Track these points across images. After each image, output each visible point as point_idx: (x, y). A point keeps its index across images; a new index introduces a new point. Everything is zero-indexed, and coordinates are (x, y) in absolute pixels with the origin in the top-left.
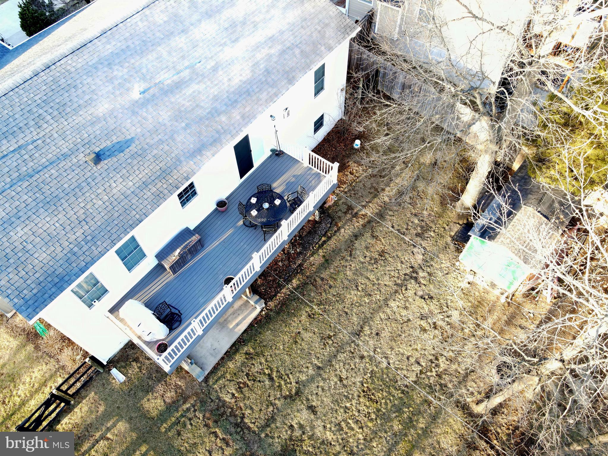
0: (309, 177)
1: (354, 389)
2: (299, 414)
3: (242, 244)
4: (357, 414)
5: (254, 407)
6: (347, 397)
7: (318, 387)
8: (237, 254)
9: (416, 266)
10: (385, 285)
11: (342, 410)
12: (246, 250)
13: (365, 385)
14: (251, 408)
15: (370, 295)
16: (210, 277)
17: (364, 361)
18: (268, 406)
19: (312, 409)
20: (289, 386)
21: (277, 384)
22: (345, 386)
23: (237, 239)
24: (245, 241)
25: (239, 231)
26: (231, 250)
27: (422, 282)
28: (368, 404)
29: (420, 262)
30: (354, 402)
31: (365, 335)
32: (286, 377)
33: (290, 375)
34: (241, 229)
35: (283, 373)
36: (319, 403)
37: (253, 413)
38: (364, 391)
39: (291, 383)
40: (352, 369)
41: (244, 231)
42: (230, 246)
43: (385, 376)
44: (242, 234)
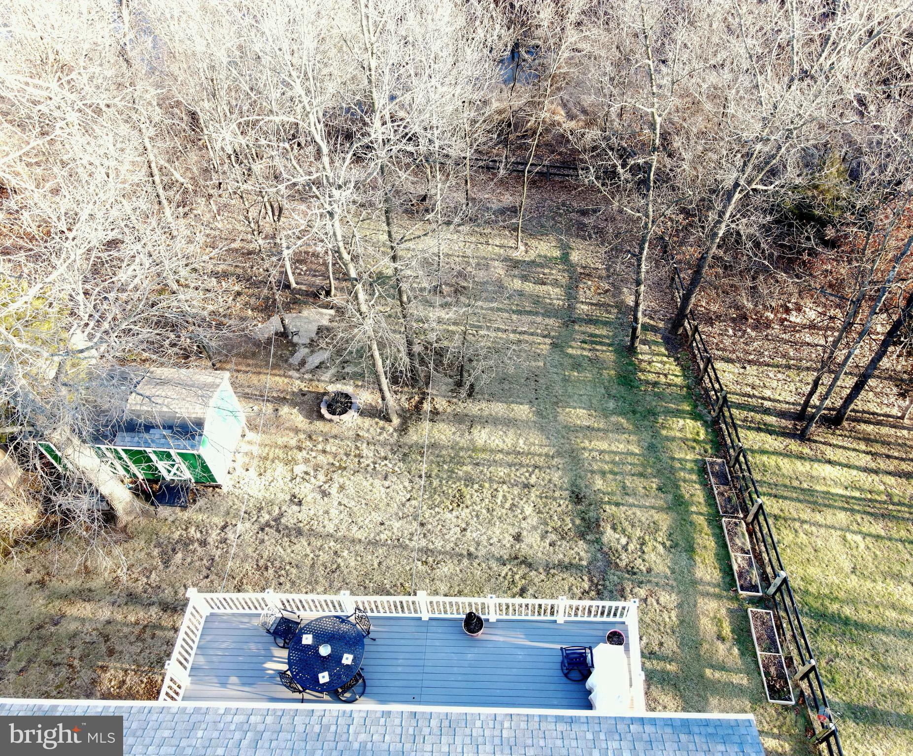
0: (215, 659)
1: (463, 514)
2: (534, 545)
3: (400, 669)
4: (487, 500)
5: (567, 588)
6: (477, 516)
7: (491, 545)
8: (421, 663)
9: (256, 526)
10: (309, 544)
11: (495, 513)
12: (407, 656)
13: (451, 507)
14: (570, 589)
15: (336, 553)
16: (480, 671)
17: (424, 521)
18: (553, 576)
19: (518, 538)
20: (515, 570)
21: (523, 581)
22: (467, 524)
23: (398, 683)
24: (393, 669)
25: (381, 690)
26: (420, 677)
27: (277, 512)
28: (468, 496)
29: (248, 525)
30: (477, 508)
31: (393, 533)
32: (509, 577)
33: (503, 575)
34: (375, 690)
35: (506, 582)
36: (506, 535)
37: (572, 585)
38: (459, 505)
39: (510, 569)
40: (443, 526)
41: (377, 683)
42: (414, 684)
43: (426, 497)
44: (383, 683)
